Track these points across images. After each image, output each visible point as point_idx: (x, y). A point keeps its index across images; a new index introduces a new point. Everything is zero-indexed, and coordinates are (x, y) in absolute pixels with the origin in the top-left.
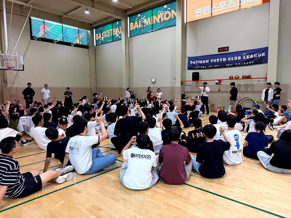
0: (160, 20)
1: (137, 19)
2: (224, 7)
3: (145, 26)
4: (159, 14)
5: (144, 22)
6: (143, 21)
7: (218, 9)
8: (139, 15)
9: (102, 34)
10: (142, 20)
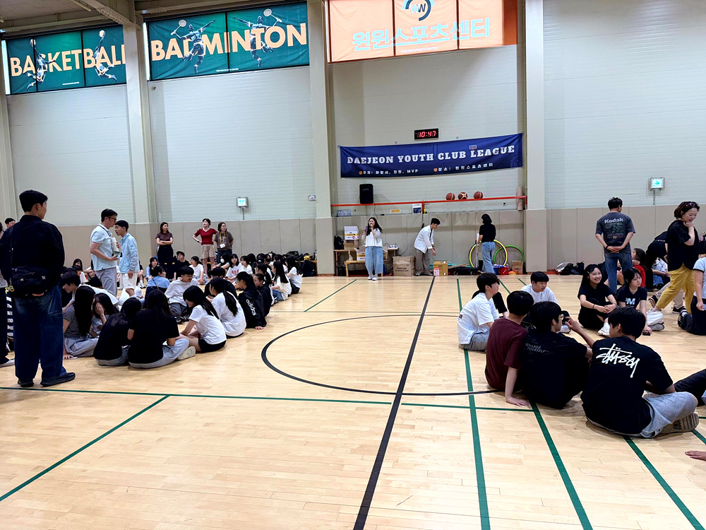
0: (253, 45)
1: (174, 32)
2: (423, 39)
3: (204, 54)
4: (250, 29)
5: (200, 43)
6: (197, 40)
7: (409, 40)
8: (183, 23)
9: (40, 61)
10: (193, 38)
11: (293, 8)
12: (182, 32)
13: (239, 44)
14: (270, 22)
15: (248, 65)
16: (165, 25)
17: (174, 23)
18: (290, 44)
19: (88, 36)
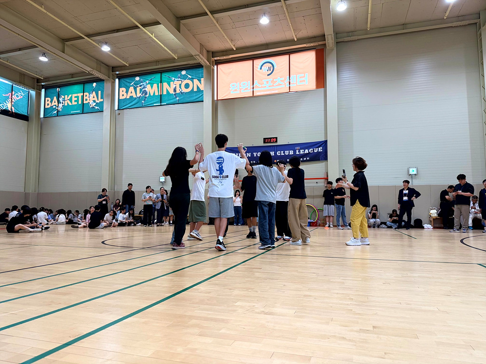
0: (175, 90)
1: (133, 83)
2: (269, 86)
3: (148, 95)
4: (174, 81)
5: (146, 89)
6: (144, 88)
7: (262, 87)
8: (137, 79)
9: (61, 99)
10: (142, 86)
11: (197, 70)
12: (137, 83)
13: (167, 90)
14: (185, 77)
15: (171, 101)
16: (128, 80)
17: (132, 78)
18: (195, 89)
19: (87, 86)
